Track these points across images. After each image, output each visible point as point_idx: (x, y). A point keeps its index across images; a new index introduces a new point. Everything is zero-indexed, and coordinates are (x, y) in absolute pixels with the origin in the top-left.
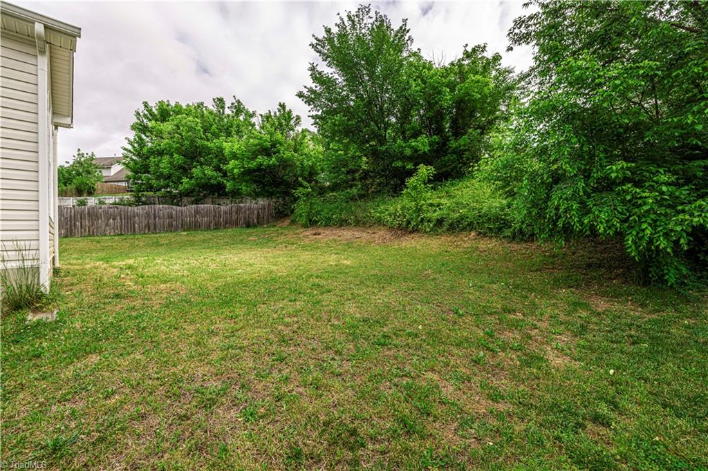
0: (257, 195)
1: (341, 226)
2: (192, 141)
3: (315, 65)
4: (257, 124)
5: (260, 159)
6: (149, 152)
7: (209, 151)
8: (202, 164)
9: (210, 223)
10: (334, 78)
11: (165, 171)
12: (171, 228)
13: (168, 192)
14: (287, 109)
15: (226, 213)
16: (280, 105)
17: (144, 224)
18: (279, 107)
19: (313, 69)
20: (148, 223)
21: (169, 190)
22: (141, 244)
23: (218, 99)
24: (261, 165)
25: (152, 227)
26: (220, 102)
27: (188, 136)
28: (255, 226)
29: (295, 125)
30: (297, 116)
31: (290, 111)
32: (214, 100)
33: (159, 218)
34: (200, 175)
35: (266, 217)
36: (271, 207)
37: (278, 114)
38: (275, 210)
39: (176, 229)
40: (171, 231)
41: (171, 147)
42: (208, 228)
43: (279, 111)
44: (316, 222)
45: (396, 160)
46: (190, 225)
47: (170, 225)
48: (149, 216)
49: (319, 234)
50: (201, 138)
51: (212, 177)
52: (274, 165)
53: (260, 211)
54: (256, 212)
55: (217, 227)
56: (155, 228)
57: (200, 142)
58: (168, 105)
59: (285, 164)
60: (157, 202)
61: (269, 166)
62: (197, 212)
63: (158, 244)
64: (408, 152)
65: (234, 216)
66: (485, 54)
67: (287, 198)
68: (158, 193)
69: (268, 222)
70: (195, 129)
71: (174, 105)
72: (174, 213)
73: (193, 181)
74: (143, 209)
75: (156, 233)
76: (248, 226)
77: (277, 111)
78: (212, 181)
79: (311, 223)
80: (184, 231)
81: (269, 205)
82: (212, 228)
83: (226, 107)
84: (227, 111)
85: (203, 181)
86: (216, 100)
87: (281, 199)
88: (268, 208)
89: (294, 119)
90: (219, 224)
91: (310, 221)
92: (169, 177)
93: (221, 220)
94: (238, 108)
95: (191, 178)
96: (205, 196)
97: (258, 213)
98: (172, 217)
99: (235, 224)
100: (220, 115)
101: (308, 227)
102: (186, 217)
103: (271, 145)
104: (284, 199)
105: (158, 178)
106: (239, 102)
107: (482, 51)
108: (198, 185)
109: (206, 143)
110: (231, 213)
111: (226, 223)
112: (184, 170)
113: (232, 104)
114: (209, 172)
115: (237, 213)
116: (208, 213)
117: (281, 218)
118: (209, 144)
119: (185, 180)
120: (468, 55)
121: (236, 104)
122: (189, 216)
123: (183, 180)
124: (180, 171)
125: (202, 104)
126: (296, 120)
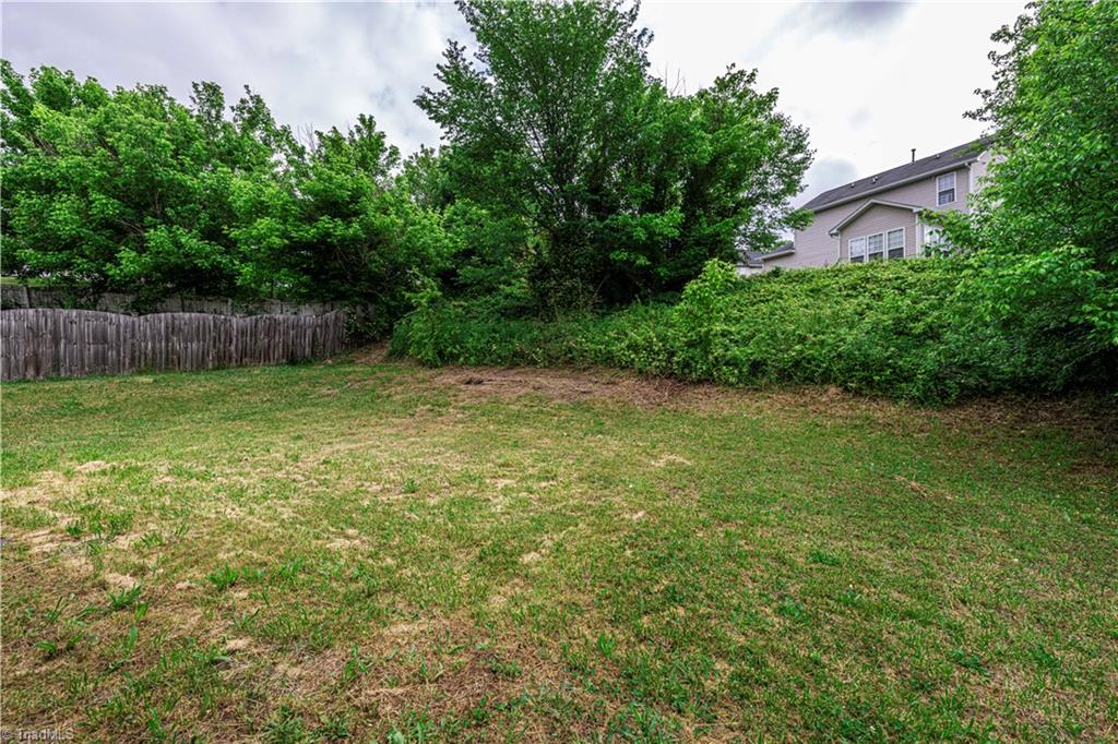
0: (300, 298)
1: (513, 366)
2: (144, 168)
3: (459, 47)
4: (308, 149)
5: (325, 222)
6: (11, 181)
7: (186, 195)
8: (168, 222)
9: (205, 354)
10: (486, 82)
11: (67, 231)
12: (101, 366)
13: (66, 279)
14: (377, 129)
15: (243, 332)
16: (362, 119)
17: (21, 358)
18: (359, 123)
19: (454, 54)
20: (36, 354)
21: (66, 274)
22: (26, 410)
23: (204, 83)
24: (329, 235)
25: (47, 365)
26: (211, 94)
27: (135, 157)
28: (307, 362)
29: (388, 165)
30: (392, 147)
31: (382, 135)
32: (195, 86)
33: (69, 341)
34: (168, 246)
35: (329, 344)
36: (340, 324)
37: (357, 137)
38: (349, 329)
39: (118, 368)
40: (103, 373)
41: (84, 174)
42: (200, 365)
43: (359, 130)
44: (454, 357)
45: (619, 248)
46: (153, 359)
47: (101, 359)
48: (36, 335)
49: (480, 382)
50: (165, 164)
51: (199, 253)
52: (355, 239)
53: (318, 330)
54: (309, 332)
55: (222, 362)
56: (56, 367)
57: (162, 173)
58: (68, 82)
59: (376, 238)
60: (26, 302)
61: (343, 239)
62: (172, 330)
63: (78, 411)
64: (641, 234)
65: (263, 340)
66: (752, 86)
67: (371, 308)
68: (32, 282)
69: (333, 354)
70: (154, 143)
71: (83, 84)
72: (111, 330)
73: (146, 258)
74: (19, 319)
75: (59, 379)
76: (293, 360)
77: (354, 130)
78: (199, 262)
79: (444, 359)
80: (140, 373)
81: (336, 317)
82: (210, 366)
83: (227, 105)
84: (228, 116)
85: (173, 259)
86: (200, 88)
87: (359, 309)
88: (335, 325)
89: (387, 153)
90: (224, 357)
91: (440, 353)
92: (73, 243)
93: (233, 348)
94: (255, 113)
95: (141, 250)
96: (167, 293)
97: (314, 334)
98: (105, 341)
99: (264, 356)
100: (210, 123)
101: (437, 367)
102: (146, 341)
103: (351, 197)
104: (365, 308)
105: (39, 245)
106: (258, 100)
107: (748, 81)
108: (157, 268)
109: (179, 176)
110: (254, 334)
111: (244, 354)
112: (118, 231)
113: (243, 101)
114: (190, 240)
115: (267, 335)
116: (200, 333)
117: (360, 346)
118: (189, 181)
119: (126, 254)
120: (722, 84)
121: (251, 105)
122: (153, 338)
123: (122, 254)
124: (108, 233)
125: (162, 90)
126: (390, 155)
